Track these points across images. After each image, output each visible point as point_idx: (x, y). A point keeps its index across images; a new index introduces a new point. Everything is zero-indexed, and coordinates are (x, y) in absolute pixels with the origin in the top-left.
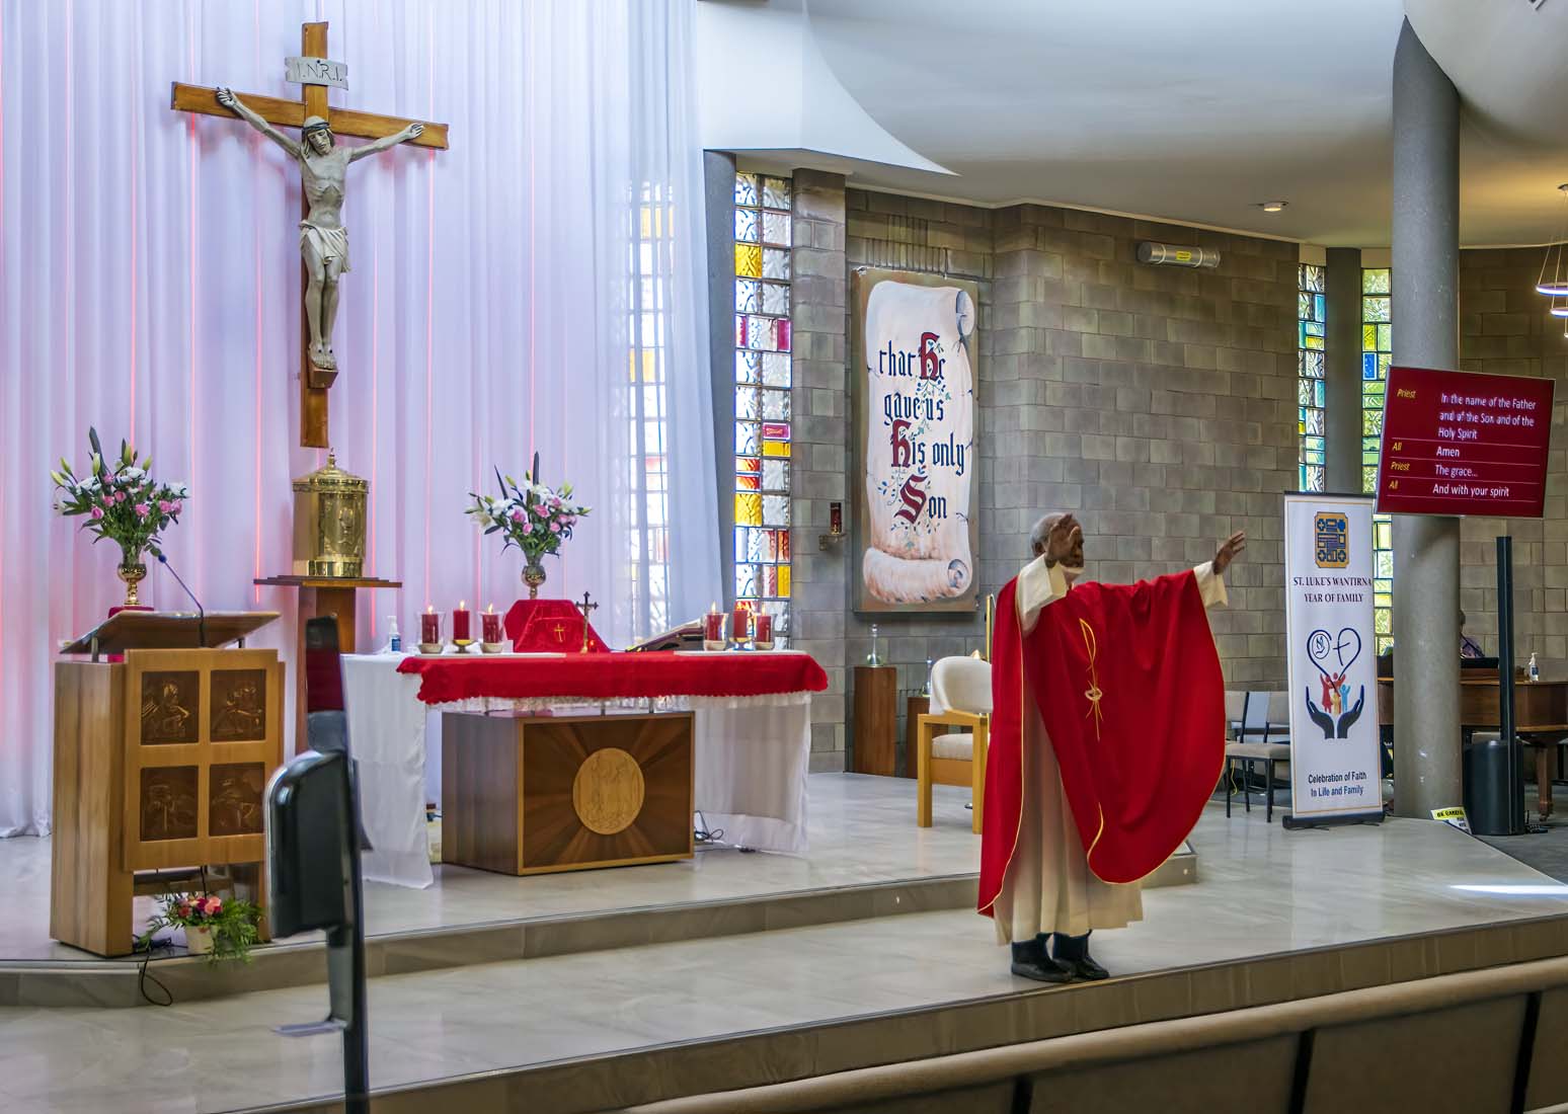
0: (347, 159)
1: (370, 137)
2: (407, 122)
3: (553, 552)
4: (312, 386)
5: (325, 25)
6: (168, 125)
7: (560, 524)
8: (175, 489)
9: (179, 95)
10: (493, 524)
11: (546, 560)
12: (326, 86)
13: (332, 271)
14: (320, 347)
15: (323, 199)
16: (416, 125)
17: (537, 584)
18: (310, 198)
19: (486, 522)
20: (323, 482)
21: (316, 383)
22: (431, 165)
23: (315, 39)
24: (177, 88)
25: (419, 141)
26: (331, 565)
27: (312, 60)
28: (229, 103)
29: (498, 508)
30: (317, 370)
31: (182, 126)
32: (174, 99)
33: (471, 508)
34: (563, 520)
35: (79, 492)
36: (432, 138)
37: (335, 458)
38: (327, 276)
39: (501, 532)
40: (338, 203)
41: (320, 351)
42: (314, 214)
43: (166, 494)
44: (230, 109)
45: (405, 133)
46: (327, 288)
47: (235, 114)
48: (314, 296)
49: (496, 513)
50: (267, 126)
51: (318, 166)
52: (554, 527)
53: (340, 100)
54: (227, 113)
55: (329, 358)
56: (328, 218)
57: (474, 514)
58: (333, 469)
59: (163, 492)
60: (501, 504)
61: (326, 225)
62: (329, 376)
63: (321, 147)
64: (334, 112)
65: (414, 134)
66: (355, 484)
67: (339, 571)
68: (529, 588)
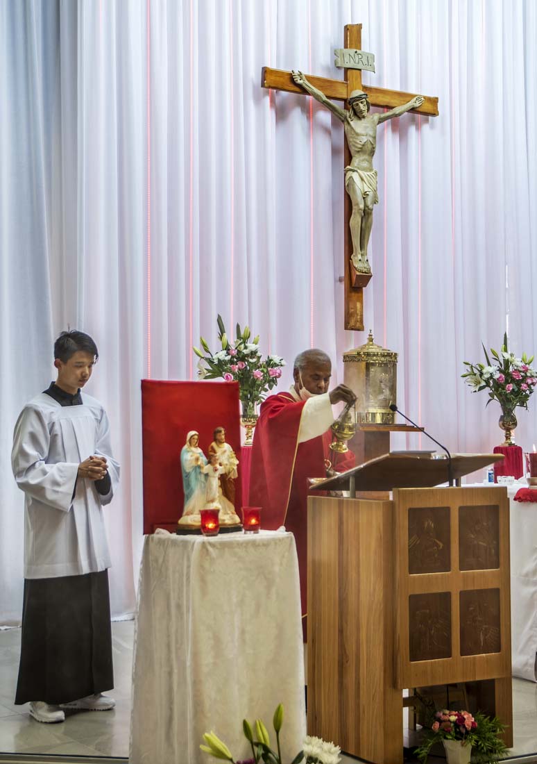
0: (377, 121)
1: (389, 107)
2: (413, 96)
3: (522, 405)
4: (353, 285)
5: (360, 26)
6: (258, 100)
7: (527, 384)
8: (276, 359)
9: (268, 76)
10: (483, 383)
11: (518, 411)
12: (360, 70)
13: (369, 200)
14: (360, 257)
15: (361, 151)
16: (419, 97)
17: (511, 429)
18: (353, 150)
19: (477, 383)
20: (368, 354)
21: (355, 283)
22: (426, 128)
23: (352, 35)
24: (265, 71)
25: (420, 110)
26: (374, 415)
27: (352, 51)
28: (300, 82)
29: (487, 373)
30: (358, 274)
31: (267, 99)
32: (264, 79)
33: (466, 373)
34: (529, 381)
35: (216, 362)
36: (427, 107)
37: (373, 337)
38: (366, 206)
39: (487, 390)
40: (372, 153)
41: (360, 260)
42: (356, 161)
43: (270, 363)
44: (300, 86)
45: (412, 103)
46: (367, 213)
47: (304, 91)
48: (356, 221)
49: (486, 376)
50: (325, 98)
51: (357, 125)
52: (524, 386)
53: (370, 79)
54: (297, 89)
55: (366, 265)
56: (365, 164)
57: (468, 377)
58: (372, 345)
59: (267, 362)
60: (488, 370)
61: (364, 169)
62: (365, 278)
63: (361, 112)
64: (365, 88)
65: (417, 105)
66: (389, 355)
67: (379, 420)
68: (504, 432)
